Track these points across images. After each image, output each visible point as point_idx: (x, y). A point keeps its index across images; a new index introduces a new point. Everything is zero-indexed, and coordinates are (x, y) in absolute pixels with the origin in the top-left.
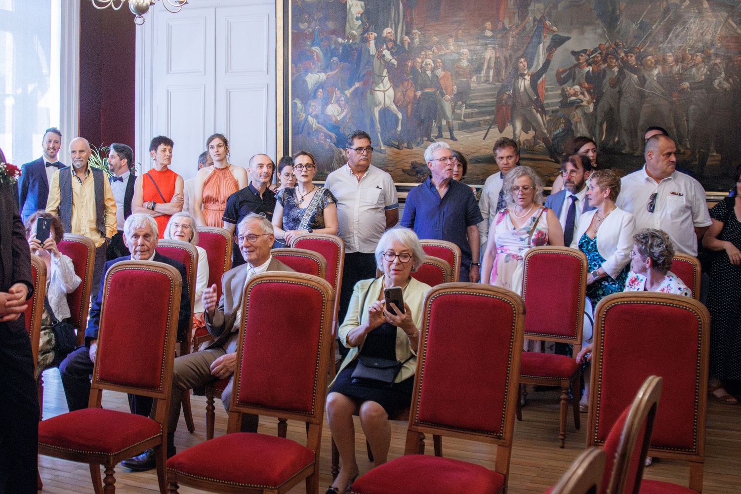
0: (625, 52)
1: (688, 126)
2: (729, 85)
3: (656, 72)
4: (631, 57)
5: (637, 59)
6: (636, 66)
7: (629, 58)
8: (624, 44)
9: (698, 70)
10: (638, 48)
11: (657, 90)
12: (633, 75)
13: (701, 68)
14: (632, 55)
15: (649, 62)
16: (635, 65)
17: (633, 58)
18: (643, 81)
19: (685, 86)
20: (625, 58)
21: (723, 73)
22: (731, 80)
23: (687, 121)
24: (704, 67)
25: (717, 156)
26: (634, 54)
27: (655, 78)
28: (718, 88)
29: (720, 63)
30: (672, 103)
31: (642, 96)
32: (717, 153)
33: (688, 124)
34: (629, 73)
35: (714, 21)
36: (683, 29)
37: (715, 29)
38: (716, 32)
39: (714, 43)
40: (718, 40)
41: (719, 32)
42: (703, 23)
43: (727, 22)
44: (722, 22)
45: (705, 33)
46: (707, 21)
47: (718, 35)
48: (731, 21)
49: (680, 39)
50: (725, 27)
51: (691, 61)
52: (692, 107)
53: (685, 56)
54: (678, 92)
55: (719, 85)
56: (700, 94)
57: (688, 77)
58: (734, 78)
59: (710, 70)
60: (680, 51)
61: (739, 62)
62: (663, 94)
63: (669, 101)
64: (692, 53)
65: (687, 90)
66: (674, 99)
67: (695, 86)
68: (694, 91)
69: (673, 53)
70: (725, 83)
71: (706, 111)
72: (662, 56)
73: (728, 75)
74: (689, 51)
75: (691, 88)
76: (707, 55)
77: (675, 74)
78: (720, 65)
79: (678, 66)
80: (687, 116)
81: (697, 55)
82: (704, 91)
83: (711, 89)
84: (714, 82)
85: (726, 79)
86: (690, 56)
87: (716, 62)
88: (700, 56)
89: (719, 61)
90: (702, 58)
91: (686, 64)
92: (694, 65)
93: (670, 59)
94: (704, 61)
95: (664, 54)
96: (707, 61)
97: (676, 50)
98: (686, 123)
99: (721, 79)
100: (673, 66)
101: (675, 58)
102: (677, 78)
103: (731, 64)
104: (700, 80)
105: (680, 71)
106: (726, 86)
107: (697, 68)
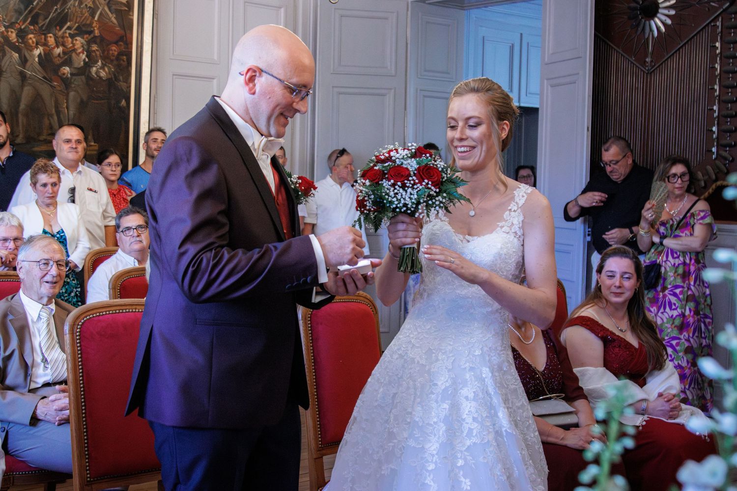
0: (5, 26)
1: (68, 114)
2: (104, 73)
3: (37, 52)
4: (12, 32)
5: (17, 35)
6: (17, 44)
7: (10, 33)
8: (5, 17)
9: (78, 55)
10: (19, 24)
12: (13, 53)
14: (13, 30)
15: (30, 41)
16: (16, 42)
17: (14, 35)
18: (24, 61)
19: (66, 71)
20: (6, 33)
21: (100, 61)
22: (106, 69)
23: (67, 108)
24: (83, 53)
25: (95, 146)
26: (15, 30)
27: (37, 59)
30: (53, 88)
31: (23, 76)
33: (68, 110)
34: (10, 50)
35: (92, 6)
36: (63, 10)
37: (93, 15)
38: (94, 17)
39: (92, 29)
40: (96, 26)
41: (96, 18)
42: (82, 7)
43: (103, 9)
44: (99, 8)
45: (83, 18)
46: (86, 5)
47: (96, 21)
48: (106, 9)
49: (61, 20)
50: (101, 14)
51: (71, 45)
52: (72, 94)
53: (65, 39)
54: (59, 76)
55: (96, 73)
56: (79, 81)
57: (68, 62)
58: (108, 66)
59: (87, 56)
60: (60, 33)
61: (114, 52)
62: (44, 77)
63: (50, 85)
64: (72, 36)
65: (67, 75)
66: (56, 84)
67: (75, 71)
68: (74, 77)
69: (53, 35)
70: (101, 71)
71: (85, 98)
72: (43, 36)
73: (104, 63)
74: (69, 34)
75: (71, 74)
76: (85, 41)
77: (56, 57)
78: (98, 53)
79: (59, 49)
80: (67, 102)
81: (76, 40)
82: (83, 77)
83: (89, 78)
84: (91, 70)
85: (102, 68)
86: (70, 39)
87: (94, 49)
88: (79, 41)
89: (97, 49)
90: (82, 43)
91: (66, 48)
92: (74, 50)
93: (51, 40)
94: (83, 46)
95: (45, 35)
96: (85, 47)
97: (57, 32)
98: (66, 110)
99: (98, 67)
100: (54, 48)
101: (55, 40)
102: (58, 61)
103: (106, 53)
104: (80, 66)
105: (61, 54)
106: (103, 74)
107: (76, 53)
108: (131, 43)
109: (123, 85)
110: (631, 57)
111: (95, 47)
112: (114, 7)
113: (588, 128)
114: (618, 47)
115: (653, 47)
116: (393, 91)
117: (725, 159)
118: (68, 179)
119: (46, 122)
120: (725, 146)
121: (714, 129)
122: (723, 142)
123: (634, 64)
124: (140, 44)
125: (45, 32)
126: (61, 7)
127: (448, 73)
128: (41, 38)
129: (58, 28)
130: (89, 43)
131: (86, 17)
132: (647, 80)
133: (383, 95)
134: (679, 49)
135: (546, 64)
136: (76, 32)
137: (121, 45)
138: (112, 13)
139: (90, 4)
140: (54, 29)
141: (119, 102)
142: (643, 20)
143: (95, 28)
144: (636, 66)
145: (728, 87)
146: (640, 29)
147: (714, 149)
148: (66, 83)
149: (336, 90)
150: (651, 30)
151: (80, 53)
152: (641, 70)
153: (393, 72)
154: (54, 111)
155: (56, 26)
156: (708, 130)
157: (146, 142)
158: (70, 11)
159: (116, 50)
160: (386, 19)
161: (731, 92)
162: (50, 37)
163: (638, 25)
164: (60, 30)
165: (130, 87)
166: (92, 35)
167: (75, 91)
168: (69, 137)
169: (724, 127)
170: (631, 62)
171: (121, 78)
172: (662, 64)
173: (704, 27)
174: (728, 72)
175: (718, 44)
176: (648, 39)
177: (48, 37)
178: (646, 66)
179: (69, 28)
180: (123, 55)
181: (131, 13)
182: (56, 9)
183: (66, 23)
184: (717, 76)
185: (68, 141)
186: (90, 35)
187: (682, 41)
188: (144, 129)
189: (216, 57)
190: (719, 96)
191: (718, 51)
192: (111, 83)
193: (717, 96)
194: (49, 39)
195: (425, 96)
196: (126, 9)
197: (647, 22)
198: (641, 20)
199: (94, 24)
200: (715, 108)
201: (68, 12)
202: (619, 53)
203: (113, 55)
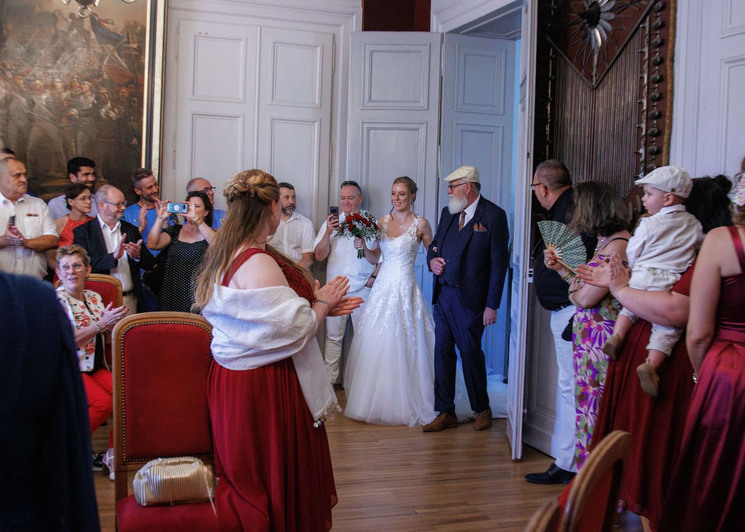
0: (12, 74)
1: (77, 152)
2: (114, 115)
3: (44, 97)
4: (20, 79)
5: (25, 82)
6: (25, 89)
7: (18, 80)
9: (86, 97)
10: (27, 72)
11: (45, 115)
12: (21, 97)
13: (88, 96)
14: (20, 77)
15: (38, 87)
16: (23, 87)
17: (22, 81)
18: (32, 104)
19: (73, 113)
20: (13, 80)
21: (109, 103)
22: (116, 110)
23: (76, 147)
24: (92, 96)
26: (22, 77)
27: (44, 103)
28: (105, 117)
29: (106, 93)
30: (60, 128)
31: (31, 119)
32: (105, 179)
33: (76, 150)
34: (17, 95)
35: (101, 52)
37: (102, 61)
38: (102, 63)
39: (101, 74)
41: (105, 63)
42: (90, 53)
43: (112, 54)
44: (107, 54)
45: (91, 63)
46: (94, 52)
47: (105, 66)
48: (116, 54)
50: (110, 59)
51: (79, 89)
52: (80, 133)
53: (73, 84)
54: (66, 117)
55: (105, 114)
56: (89, 121)
57: (76, 104)
58: (119, 108)
59: (97, 99)
60: (68, 78)
61: (124, 94)
62: (53, 119)
63: (58, 126)
64: (80, 81)
65: (75, 116)
66: (64, 124)
67: (83, 113)
68: (82, 118)
69: (61, 80)
70: (111, 112)
71: (94, 138)
73: (114, 105)
74: (78, 78)
75: (79, 115)
76: (94, 85)
77: (63, 101)
78: (106, 95)
79: (67, 93)
80: (75, 142)
81: (84, 84)
82: (92, 119)
83: (98, 117)
84: (100, 111)
85: (112, 109)
86: (78, 84)
87: (102, 91)
88: (87, 85)
89: (106, 91)
90: (90, 87)
91: (75, 92)
92: (82, 93)
93: (58, 85)
94: (91, 90)
96: (94, 90)
97: (65, 77)
98: (74, 149)
99: (108, 108)
100: (62, 92)
101: (62, 84)
102: (65, 104)
103: (116, 95)
104: (87, 108)
105: (69, 98)
106: (112, 115)
107: (84, 96)
108: (143, 85)
109: (135, 125)
110: (582, 73)
111: (104, 90)
112: (123, 52)
114: (572, 62)
116: (425, 125)
119: (54, 159)
121: (641, 151)
123: (583, 80)
124: (151, 86)
131: (94, 62)
132: (593, 97)
133: (416, 130)
136: (84, 76)
137: (131, 88)
138: (122, 58)
139: (99, 50)
141: (130, 140)
142: (589, 29)
143: (104, 72)
144: (585, 82)
145: (654, 100)
146: (588, 39)
148: (74, 123)
149: (365, 126)
150: (596, 41)
152: (589, 86)
153: (425, 106)
154: (62, 150)
156: (637, 153)
160: (419, 52)
161: (657, 106)
162: (58, 82)
163: (586, 36)
165: (141, 125)
166: (101, 79)
167: (84, 131)
169: (650, 148)
171: (132, 118)
172: (604, 77)
173: (636, 31)
174: (654, 82)
175: (646, 49)
176: (594, 50)
177: (54, 82)
178: (592, 82)
179: (77, 73)
180: (134, 96)
181: (142, 58)
184: (645, 86)
186: (98, 79)
187: (619, 49)
191: (646, 57)
192: (120, 122)
193: (645, 111)
195: (463, 130)
196: (138, 53)
197: (592, 31)
199: (103, 69)
200: (643, 125)
202: (573, 69)
203: (123, 96)
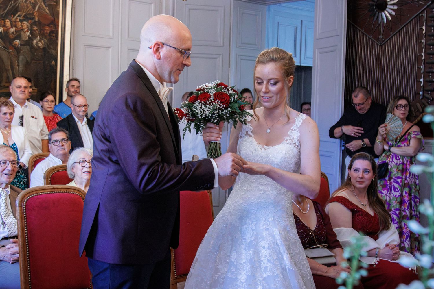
9: (25, 32)
19: (17, 43)
21: (38, 36)
22: (43, 42)
24: (28, 32)
25: (36, 89)
28: (36, 46)
29: (37, 30)
30: (9, 53)
32: (35, 88)
33: (18, 68)
35: (34, 2)
36: (16, 5)
37: (34, 8)
38: (34, 9)
39: (34, 17)
40: (36, 15)
41: (36, 10)
42: (27, 2)
43: (41, 4)
44: (38, 4)
45: (28, 10)
46: (30, 2)
47: (36, 11)
48: (42, 4)
49: (14, 11)
50: (39, 7)
51: (21, 26)
52: (21, 57)
53: (17, 23)
54: (13, 46)
55: (36, 44)
56: (26, 48)
57: (19, 37)
58: (44, 40)
59: (31, 33)
60: (14, 19)
61: (47, 31)
62: (4, 47)
63: (8, 51)
64: (21, 21)
65: (18, 45)
66: (11, 51)
67: (23, 43)
68: (22, 47)
69: (10, 20)
70: (39, 43)
71: (29, 60)
72: (3, 21)
73: (41, 38)
74: (19, 19)
75: (21, 45)
76: (30, 24)
77: (11, 34)
78: (37, 32)
79: (13, 29)
80: (18, 62)
81: (24, 23)
82: (28, 47)
83: (32, 47)
84: (33, 42)
85: (40, 41)
86: (20, 23)
88: (26, 24)
89: (37, 29)
90: (27, 25)
91: (18, 28)
92: (23, 30)
93: (8, 23)
94: (28, 27)
95: (4, 20)
96: (30, 28)
97: (12, 18)
99: (38, 40)
100: (10, 28)
101: (11, 23)
102: (12, 36)
103: (42, 32)
104: (26, 40)
105: (14, 32)
106: (40, 44)
107: (24, 32)
108: (58, 26)
109: (54, 52)
110: (370, 36)
111: (35, 28)
112: (47, 3)
113: (343, 79)
114: (362, 29)
115: (384, 29)
116: (222, 55)
117: (428, 99)
118: (19, 111)
119: (5, 74)
120: (428, 91)
121: (421, 80)
122: (427, 88)
123: (371, 40)
124: (63, 26)
125: (4, 18)
126: (14, 3)
127: (255, 45)
128: (2, 23)
129: (12, 16)
130: (32, 25)
131: (30, 9)
132: (380, 49)
133: (216, 58)
134: (400, 31)
135: (317, 39)
136: (24, 18)
137: (51, 27)
138: (46, 7)
139: (32, 1)
140: (10, 17)
141: (50, 62)
142: (377, 13)
143: (36, 16)
144: (373, 41)
145: (430, 54)
146: (375, 18)
147: (421, 93)
148: (17, 50)
150: (382, 18)
151: (26, 31)
152: (376, 43)
153: (222, 44)
154: (10, 68)
155: (11, 15)
156: (418, 81)
157: (68, 87)
158: (20, 5)
159: (49, 29)
160: (217, 11)
161: (432, 57)
162: (8, 21)
163: (374, 16)
164: (14, 17)
165: (57, 53)
166: (33, 21)
167: (23, 55)
168: (20, 84)
169: (428, 79)
170: (370, 38)
171: (52, 47)
172: (389, 40)
173: (416, 17)
174: (430, 45)
175: (424, 28)
176: (380, 24)
177: (6, 21)
178: (379, 41)
179: (19, 16)
180: (53, 33)
181: (58, 7)
182: (11, 4)
183: (17, 13)
184: (423, 47)
185: (20, 87)
186: (32, 20)
187: (401, 26)
188: (66, 79)
189: (111, 34)
190: (425, 59)
191: (424, 32)
192: (45, 50)
193: (423, 60)
194: (7, 22)
195: (241, 59)
196: (55, 4)
197: (380, 14)
198: (376, 12)
199: (35, 14)
200: (422, 67)
201: (18, 6)
202: (363, 33)
203: (47, 33)
